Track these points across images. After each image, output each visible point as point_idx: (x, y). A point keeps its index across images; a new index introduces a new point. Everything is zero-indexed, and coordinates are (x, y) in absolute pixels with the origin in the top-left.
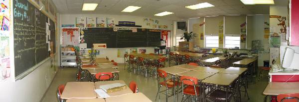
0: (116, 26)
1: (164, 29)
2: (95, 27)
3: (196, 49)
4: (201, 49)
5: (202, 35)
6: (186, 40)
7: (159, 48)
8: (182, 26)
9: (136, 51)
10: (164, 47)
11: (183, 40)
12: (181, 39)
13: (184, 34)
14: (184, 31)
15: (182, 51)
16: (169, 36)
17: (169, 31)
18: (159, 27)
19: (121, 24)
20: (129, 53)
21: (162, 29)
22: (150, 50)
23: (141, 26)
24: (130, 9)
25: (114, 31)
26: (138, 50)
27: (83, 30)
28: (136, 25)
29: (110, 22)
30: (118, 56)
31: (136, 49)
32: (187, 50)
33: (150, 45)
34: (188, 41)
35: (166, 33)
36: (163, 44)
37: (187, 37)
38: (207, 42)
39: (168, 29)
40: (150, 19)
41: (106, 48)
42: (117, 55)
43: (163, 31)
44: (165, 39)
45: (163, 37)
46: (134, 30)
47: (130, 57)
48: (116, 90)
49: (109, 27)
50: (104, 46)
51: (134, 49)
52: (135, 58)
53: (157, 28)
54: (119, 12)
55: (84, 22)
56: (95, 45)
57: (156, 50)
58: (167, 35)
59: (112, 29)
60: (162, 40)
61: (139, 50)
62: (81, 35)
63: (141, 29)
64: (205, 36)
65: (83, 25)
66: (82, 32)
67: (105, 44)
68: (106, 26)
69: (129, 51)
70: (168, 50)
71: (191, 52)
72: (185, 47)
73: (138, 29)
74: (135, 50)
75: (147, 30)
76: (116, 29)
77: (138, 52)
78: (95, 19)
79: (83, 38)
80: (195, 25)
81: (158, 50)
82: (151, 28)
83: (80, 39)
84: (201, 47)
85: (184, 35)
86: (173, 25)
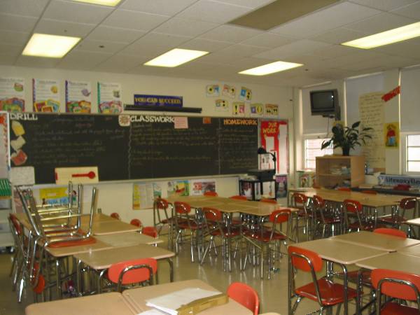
0: (128, 108)
1: (269, 116)
2: (62, 110)
3: (373, 181)
4: (390, 180)
5: (392, 133)
6: (340, 150)
7: (253, 178)
8: (324, 104)
9: (186, 190)
10: (268, 175)
11: (329, 151)
12: (324, 146)
13: (335, 130)
14: (332, 122)
15: (326, 187)
16: (282, 138)
17: (284, 122)
18: (253, 110)
19: (141, 103)
20: (164, 196)
21: (262, 115)
22: (226, 186)
23: (199, 110)
24: (175, 58)
25: (122, 124)
26: (191, 187)
27: (21, 121)
28: (185, 105)
29: (107, 96)
30: (136, 206)
31: (186, 183)
32: (343, 184)
33: (226, 170)
34: (346, 152)
35: (273, 127)
36: (266, 164)
37: (342, 139)
38: (412, 154)
39: (281, 115)
40: (226, 88)
41: (96, 179)
42: (130, 203)
43: (265, 124)
44: (270, 147)
45: (264, 142)
46: (181, 122)
47: (178, 207)
48: (201, 307)
49: (106, 112)
50: (91, 175)
51: (178, 182)
52: (193, 212)
53: (248, 114)
54: (137, 67)
55: (25, 95)
56: (60, 171)
57: (243, 185)
58: (276, 135)
59: (116, 118)
60: (263, 151)
61: (193, 186)
62: (13, 137)
63: (201, 119)
64: (401, 134)
65: (20, 103)
66: (20, 130)
67: (95, 170)
68: (95, 110)
69: (164, 187)
70: (281, 185)
71: (357, 189)
72: (337, 173)
73: (190, 119)
74: (181, 186)
75: (216, 121)
76: (127, 119)
77: (192, 192)
78: (60, 87)
79: (24, 148)
80: (367, 98)
81: (253, 183)
82: (230, 115)
83: (12, 151)
84: (390, 171)
85: (332, 134)
86: (293, 100)
